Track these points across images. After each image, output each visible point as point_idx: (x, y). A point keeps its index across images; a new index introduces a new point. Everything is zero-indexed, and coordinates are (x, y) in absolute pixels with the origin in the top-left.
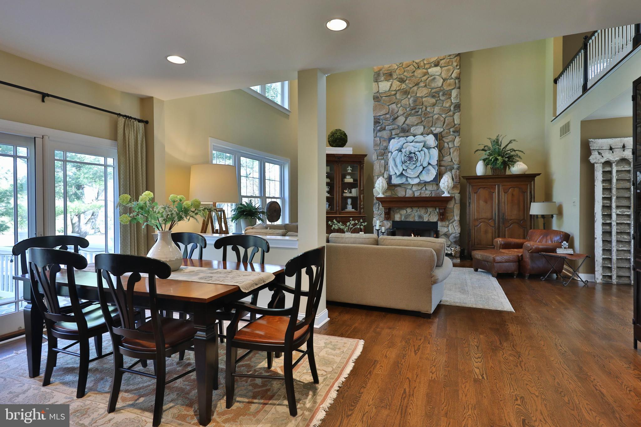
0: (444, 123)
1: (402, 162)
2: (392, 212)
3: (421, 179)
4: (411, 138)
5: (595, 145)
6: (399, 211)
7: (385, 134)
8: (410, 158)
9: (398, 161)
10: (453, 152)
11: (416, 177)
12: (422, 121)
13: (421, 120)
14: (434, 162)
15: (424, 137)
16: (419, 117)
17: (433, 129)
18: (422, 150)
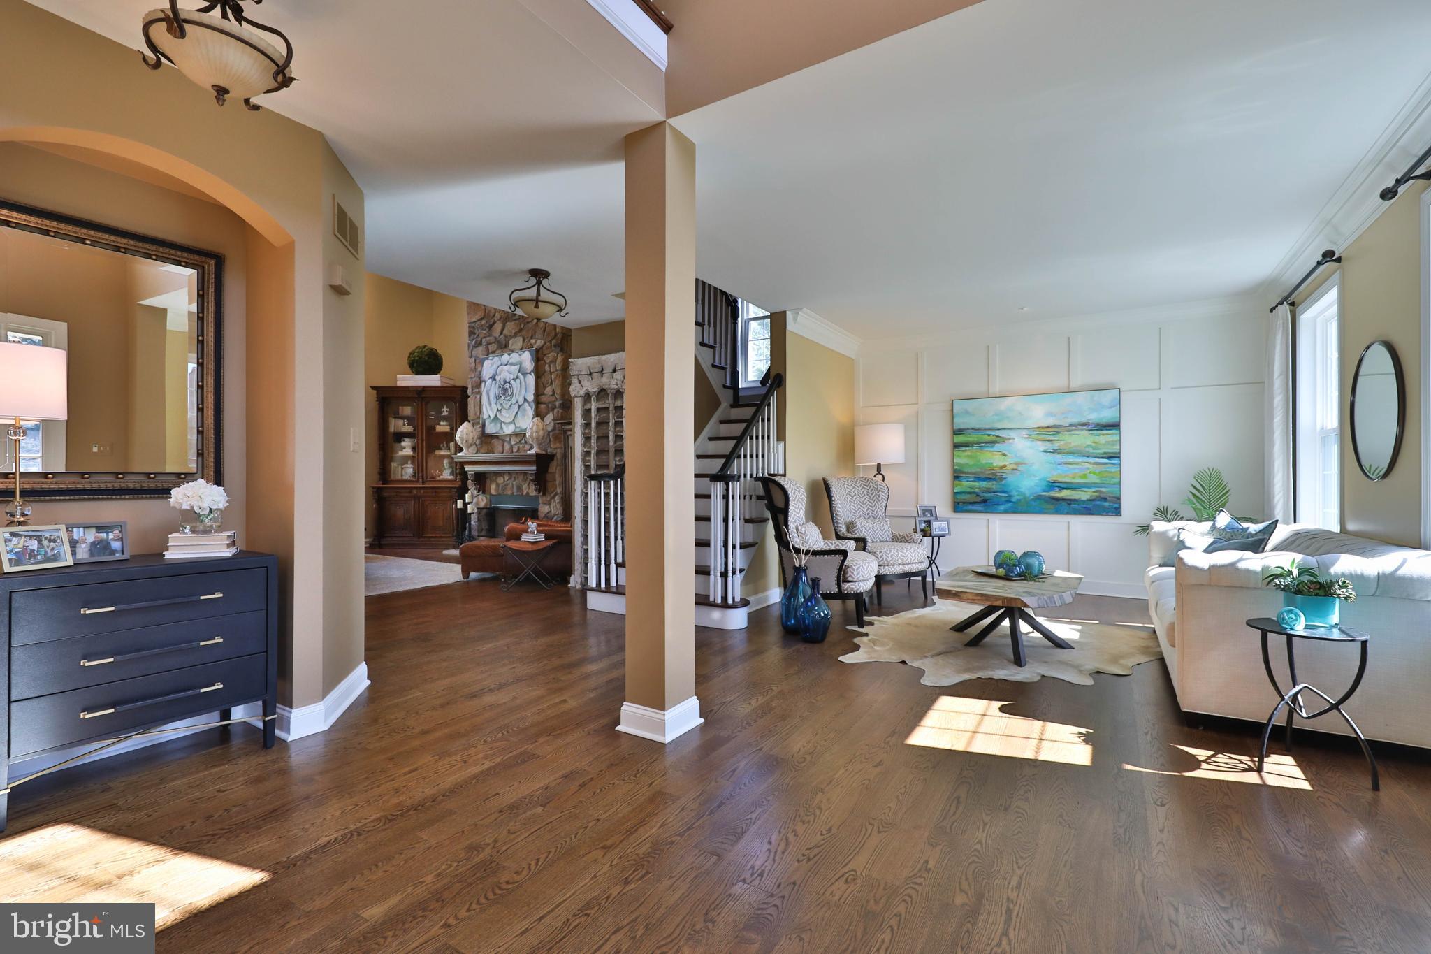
0: (544, 331)
1: (497, 397)
2: (488, 481)
3: (517, 426)
4: (505, 357)
5: (574, 367)
6: (496, 479)
7: (480, 351)
8: (505, 390)
9: (492, 395)
10: (555, 378)
11: (511, 423)
13: (519, 328)
14: (531, 397)
15: (521, 355)
16: (517, 322)
17: (533, 341)
18: (517, 378)
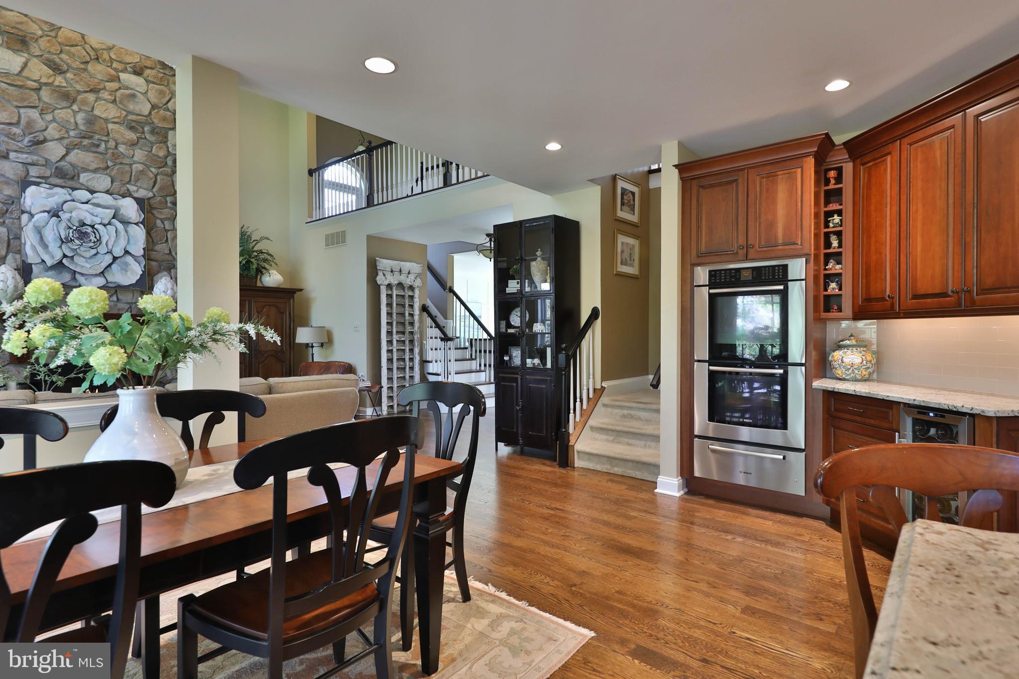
0: (155, 183)
1: (61, 239)
3: (109, 280)
4: (83, 194)
5: (380, 265)
7: (9, 169)
8: (82, 235)
9: (50, 236)
11: (97, 275)
12: (108, 167)
13: (105, 165)
14: (138, 248)
15: (115, 199)
16: (101, 157)
17: (132, 188)
18: (109, 224)
